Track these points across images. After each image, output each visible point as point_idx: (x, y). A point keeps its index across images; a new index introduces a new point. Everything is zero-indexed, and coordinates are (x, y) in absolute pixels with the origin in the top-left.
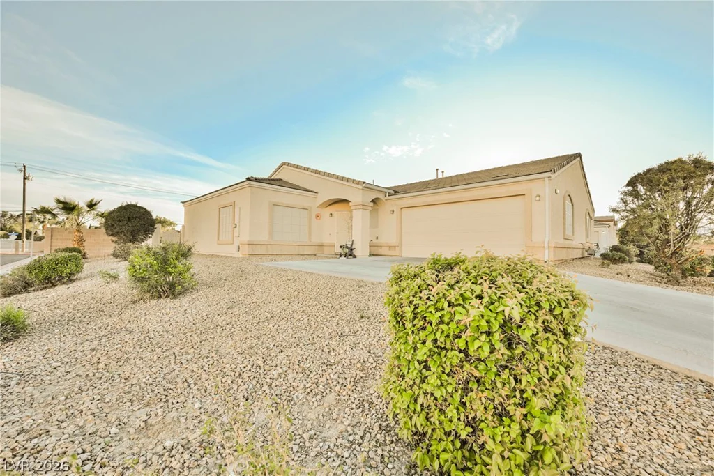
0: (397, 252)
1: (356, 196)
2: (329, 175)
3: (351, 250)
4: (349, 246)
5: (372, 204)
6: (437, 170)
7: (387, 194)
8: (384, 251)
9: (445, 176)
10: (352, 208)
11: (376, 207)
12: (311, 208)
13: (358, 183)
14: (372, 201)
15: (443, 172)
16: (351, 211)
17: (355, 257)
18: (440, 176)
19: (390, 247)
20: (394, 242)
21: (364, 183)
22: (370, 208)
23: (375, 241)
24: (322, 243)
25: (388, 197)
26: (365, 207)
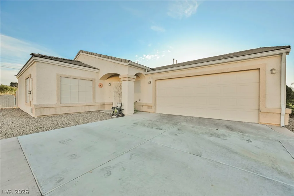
0: (153, 110)
1: (124, 71)
2: (106, 57)
3: (120, 110)
4: (119, 107)
5: (135, 77)
6: (174, 59)
7: (146, 70)
8: (144, 109)
9: (177, 63)
10: (122, 80)
11: (139, 79)
12: (95, 79)
13: (125, 61)
14: (136, 75)
15: (176, 61)
16: (120, 82)
17: (123, 115)
18: (175, 63)
19: (148, 106)
20: (150, 102)
21: (129, 61)
22: (134, 80)
23: (138, 101)
24: (104, 103)
25: (146, 73)
26: (130, 79)
